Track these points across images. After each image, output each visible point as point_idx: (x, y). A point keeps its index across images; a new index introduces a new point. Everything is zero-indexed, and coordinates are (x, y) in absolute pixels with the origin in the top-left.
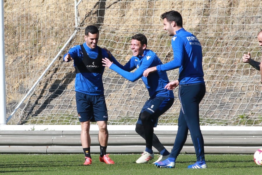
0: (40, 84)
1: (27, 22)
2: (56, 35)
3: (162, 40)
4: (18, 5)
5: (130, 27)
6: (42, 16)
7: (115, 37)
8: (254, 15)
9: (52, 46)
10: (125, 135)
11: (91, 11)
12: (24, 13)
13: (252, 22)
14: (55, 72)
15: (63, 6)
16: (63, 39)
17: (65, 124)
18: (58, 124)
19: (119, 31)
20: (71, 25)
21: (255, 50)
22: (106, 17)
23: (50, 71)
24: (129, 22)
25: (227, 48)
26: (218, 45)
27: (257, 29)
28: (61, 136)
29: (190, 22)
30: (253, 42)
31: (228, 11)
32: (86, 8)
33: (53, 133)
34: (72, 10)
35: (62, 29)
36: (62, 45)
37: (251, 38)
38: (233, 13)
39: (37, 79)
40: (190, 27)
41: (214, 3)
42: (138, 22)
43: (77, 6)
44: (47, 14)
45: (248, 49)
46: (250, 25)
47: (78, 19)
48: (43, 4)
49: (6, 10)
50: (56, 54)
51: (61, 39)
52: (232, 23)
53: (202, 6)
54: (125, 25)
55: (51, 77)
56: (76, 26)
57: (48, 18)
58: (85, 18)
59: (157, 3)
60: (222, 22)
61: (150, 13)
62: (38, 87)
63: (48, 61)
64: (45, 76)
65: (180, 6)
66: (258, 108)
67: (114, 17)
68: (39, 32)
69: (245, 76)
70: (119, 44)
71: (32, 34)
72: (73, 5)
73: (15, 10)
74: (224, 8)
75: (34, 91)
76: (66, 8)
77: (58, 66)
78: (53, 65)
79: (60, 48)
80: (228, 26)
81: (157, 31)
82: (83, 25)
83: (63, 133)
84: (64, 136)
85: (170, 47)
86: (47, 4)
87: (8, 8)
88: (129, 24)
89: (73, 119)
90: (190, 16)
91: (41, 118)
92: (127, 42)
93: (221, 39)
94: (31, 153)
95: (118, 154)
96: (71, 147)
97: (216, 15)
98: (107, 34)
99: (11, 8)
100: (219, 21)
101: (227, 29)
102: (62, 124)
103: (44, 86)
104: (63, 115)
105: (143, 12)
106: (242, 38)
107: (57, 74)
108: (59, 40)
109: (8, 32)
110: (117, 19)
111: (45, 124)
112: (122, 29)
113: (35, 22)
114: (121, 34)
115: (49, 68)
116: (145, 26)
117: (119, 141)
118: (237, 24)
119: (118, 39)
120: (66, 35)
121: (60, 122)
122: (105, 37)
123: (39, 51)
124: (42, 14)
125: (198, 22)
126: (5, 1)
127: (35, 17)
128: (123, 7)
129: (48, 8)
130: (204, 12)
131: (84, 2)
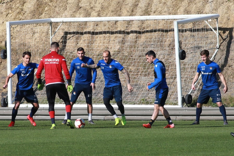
1: (24, 47)
2: (40, 54)
3: (99, 57)
4: (18, 38)
7: (73, 55)
8: (150, 44)
10: (78, 110)
11: (59, 41)
12: (22, 42)
13: (148, 47)
15: (44, 38)
17: (45, 104)
20: (48, 49)
22: (67, 44)
25: (135, 62)
26: (130, 60)
28: (43, 110)
29: (114, 47)
31: (135, 41)
32: (56, 40)
34: (49, 41)
35: (43, 51)
38: (138, 43)
40: (114, 50)
41: (128, 37)
42: (86, 47)
43: (51, 38)
44: (35, 43)
45: (146, 62)
48: (32, 37)
49: (12, 41)
52: (138, 48)
53: (121, 38)
57: (35, 45)
59: (96, 37)
60: (132, 47)
61: (92, 42)
65: (109, 38)
67: (72, 45)
69: (145, 77)
72: (49, 38)
73: (17, 40)
74: (133, 39)
81: (96, 52)
83: (44, 109)
86: (35, 37)
87: (13, 39)
90: (114, 44)
93: (132, 56)
97: (129, 44)
98: (68, 54)
99: (15, 39)
101: (135, 51)
104: (44, 99)
105: (88, 42)
108: (41, 57)
109: (13, 53)
113: (28, 47)
116: (89, 49)
118: (140, 48)
119: (75, 57)
122: (67, 56)
124: (32, 43)
125: (118, 47)
126: (12, 36)
127: (28, 44)
128: (77, 39)
129: (35, 39)
130: (122, 41)
131: (56, 36)
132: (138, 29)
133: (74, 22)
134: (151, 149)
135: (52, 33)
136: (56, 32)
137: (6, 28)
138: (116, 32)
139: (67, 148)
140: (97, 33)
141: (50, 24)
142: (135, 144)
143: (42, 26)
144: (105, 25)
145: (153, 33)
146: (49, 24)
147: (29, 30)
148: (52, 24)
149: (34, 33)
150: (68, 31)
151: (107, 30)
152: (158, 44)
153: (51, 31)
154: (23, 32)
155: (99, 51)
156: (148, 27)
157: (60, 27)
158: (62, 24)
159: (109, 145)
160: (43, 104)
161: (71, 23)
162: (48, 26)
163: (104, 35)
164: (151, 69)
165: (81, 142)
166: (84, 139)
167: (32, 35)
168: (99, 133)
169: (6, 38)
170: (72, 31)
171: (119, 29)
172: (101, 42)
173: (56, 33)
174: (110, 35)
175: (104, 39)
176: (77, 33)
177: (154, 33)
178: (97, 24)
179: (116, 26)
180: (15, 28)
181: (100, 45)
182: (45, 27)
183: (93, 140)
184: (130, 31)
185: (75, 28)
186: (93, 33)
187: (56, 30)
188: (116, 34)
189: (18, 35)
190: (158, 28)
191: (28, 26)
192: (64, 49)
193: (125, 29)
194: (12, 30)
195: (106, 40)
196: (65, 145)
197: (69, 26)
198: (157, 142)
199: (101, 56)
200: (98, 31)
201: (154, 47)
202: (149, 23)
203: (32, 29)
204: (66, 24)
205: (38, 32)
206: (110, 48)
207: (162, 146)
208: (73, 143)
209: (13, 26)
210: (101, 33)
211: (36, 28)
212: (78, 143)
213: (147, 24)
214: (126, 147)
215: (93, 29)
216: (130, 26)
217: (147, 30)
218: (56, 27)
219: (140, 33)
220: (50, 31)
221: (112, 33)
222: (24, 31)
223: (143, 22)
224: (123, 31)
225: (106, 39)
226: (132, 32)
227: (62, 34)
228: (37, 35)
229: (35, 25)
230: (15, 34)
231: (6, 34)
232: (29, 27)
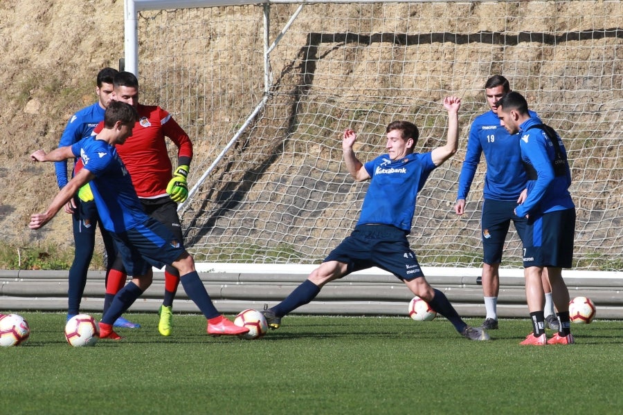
0: (201, 190)
1: (180, 81)
2: (231, 105)
3: (418, 115)
4: (162, 50)
5: (361, 93)
6: (205, 71)
7: (335, 110)
8: (580, 75)
9: (223, 124)
10: (351, 283)
11: (293, 63)
12: (174, 65)
13: (576, 86)
14: (227, 170)
15: (244, 53)
16: (243, 112)
17: (243, 262)
18: (232, 262)
19: (342, 100)
20: (258, 87)
21: (581, 136)
22: (316, 73)
23: (218, 169)
24: (361, 83)
27: (586, 99)
28: (237, 283)
29: (468, 85)
30: (578, 122)
31: (535, 68)
32: (284, 58)
33: (223, 278)
34: (259, 61)
35: (242, 94)
36: (240, 122)
37: (574, 115)
38: (544, 71)
39: (196, 181)
40: (467, 94)
41: (510, 52)
42: (376, 83)
43: (268, 54)
44: (215, 67)
45: (569, 134)
46: (574, 92)
47: (269, 76)
48: (207, 49)
49: (142, 59)
50: (230, 138)
51: (240, 111)
52: (542, 88)
53: (489, 57)
54: (352, 88)
55: (221, 178)
56: (266, 89)
57: (215, 75)
58: (282, 76)
59: (409, 51)
60: (523, 86)
61: (398, 68)
62: (197, 197)
63: (215, 150)
64: (210, 177)
65: (450, 56)
66: (586, 238)
67: (333, 75)
68: (200, 98)
70: (342, 122)
71: (188, 101)
72: (260, 51)
73: (157, 59)
74: (528, 61)
75: (190, 202)
76: (248, 57)
77: (234, 159)
78: (225, 158)
79: (237, 128)
80: (534, 94)
81: (410, 101)
82: (278, 88)
83: (241, 278)
84: (242, 283)
85: (431, 128)
86: (216, 49)
87: (145, 55)
88: (360, 86)
89: (258, 253)
90: (467, 75)
91: (201, 250)
92: (355, 119)
94: (183, 313)
95: (337, 317)
96: (254, 302)
97: (514, 74)
98: (321, 104)
99: (151, 55)
100: (519, 85)
101: (532, 98)
102: (239, 262)
103: (208, 193)
104: (241, 245)
105: (384, 67)
106: (558, 114)
107: (230, 174)
108: (235, 114)
109: (145, 98)
110: (339, 78)
111: (209, 262)
112: (347, 96)
113: (193, 80)
114: (346, 105)
115: (218, 162)
116: (388, 91)
117: (340, 294)
118: (551, 89)
119: (341, 113)
120: (250, 104)
121: (236, 258)
122: (317, 109)
123: (200, 133)
124: (207, 67)
125: (481, 84)
126: (141, 44)
127: (193, 71)
128: (350, 56)
129: (217, 56)
130: (492, 67)
131: (281, 48)
132: (543, 30)
133: (339, 3)
134: (581, 409)
135: (270, 38)
136: (281, 35)
137: (122, 19)
138: (475, 38)
139: (316, 403)
140: (413, 40)
141: (264, 10)
142: (531, 394)
143: (238, 15)
144: (440, 15)
145: (591, 42)
146: (262, 8)
147: (196, 26)
148: (269, 8)
149: (212, 36)
150: (319, 32)
151: (444, 31)
152: (607, 75)
153: (268, 30)
154: (179, 33)
155: (420, 95)
156: (575, 23)
157: (296, 18)
158: (301, 10)
159: (448, 395)
160: (237, 264)
161: (332, 5)
162: (258, 15)
163: (435, 45)
164: (584, 156)
165: (360, 386)
166: (369, 374)
167: (204, 42)
168: (416, 356)
169: (122, 51)
170: (333, 31)
171: (482, 28)
172: (424, 69)
173: (283, 38)
174: (456, 46)
175: (435, 58)
176: (351, 38)
177: (596, 40)
178: (413, 10)
179: (474, 17)
180: (154, 18)
181: (423, 76)
182: (248, 18)
183: (397, 378)
184: (517, 33)
185: (344, 23)
186: (402, 40)
187: (284, 29)
188: (475, 42)
189: (161, 40)
190: (607, 25)
191: (193, 13)
192: (307, 88)
193: (501, 28)
194: (142, 25)
195: (440, 62)
196: (309, 393)
197: (323, 17)
198: (600, 387)
199: (426, 111)
200: (415, 33)
201: (595, 85)
202: (579, 8)
203: (206, 23)
204: (316, 10)
205: (227, 33)
206: (453, 87)
207: (616, 402)
208: (335, 389)
209: (147, 14)
210: (425, 39)
211: (218, 19)
212: (348, 388)
213: (573, 13)
214: (503, 403)
215: (401, 25)
216: (518, 17)
217: (573, 30)
218: (283, 19)
219: (549, 39)
220: (264, 29)
221: (462, 39)
222: (181, 28)
223: (559, 7)
224: (497, 34)
225: (443, 58)
226: (525, 37)
227: (301, 41)
228: (220, 44)
229: (215, 10)
230: (153, 37)
231: (123, 38)
232: (197, 16)
